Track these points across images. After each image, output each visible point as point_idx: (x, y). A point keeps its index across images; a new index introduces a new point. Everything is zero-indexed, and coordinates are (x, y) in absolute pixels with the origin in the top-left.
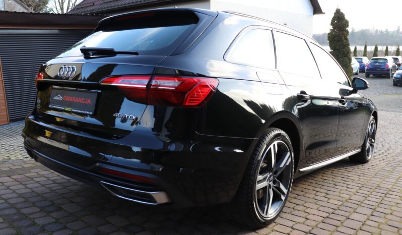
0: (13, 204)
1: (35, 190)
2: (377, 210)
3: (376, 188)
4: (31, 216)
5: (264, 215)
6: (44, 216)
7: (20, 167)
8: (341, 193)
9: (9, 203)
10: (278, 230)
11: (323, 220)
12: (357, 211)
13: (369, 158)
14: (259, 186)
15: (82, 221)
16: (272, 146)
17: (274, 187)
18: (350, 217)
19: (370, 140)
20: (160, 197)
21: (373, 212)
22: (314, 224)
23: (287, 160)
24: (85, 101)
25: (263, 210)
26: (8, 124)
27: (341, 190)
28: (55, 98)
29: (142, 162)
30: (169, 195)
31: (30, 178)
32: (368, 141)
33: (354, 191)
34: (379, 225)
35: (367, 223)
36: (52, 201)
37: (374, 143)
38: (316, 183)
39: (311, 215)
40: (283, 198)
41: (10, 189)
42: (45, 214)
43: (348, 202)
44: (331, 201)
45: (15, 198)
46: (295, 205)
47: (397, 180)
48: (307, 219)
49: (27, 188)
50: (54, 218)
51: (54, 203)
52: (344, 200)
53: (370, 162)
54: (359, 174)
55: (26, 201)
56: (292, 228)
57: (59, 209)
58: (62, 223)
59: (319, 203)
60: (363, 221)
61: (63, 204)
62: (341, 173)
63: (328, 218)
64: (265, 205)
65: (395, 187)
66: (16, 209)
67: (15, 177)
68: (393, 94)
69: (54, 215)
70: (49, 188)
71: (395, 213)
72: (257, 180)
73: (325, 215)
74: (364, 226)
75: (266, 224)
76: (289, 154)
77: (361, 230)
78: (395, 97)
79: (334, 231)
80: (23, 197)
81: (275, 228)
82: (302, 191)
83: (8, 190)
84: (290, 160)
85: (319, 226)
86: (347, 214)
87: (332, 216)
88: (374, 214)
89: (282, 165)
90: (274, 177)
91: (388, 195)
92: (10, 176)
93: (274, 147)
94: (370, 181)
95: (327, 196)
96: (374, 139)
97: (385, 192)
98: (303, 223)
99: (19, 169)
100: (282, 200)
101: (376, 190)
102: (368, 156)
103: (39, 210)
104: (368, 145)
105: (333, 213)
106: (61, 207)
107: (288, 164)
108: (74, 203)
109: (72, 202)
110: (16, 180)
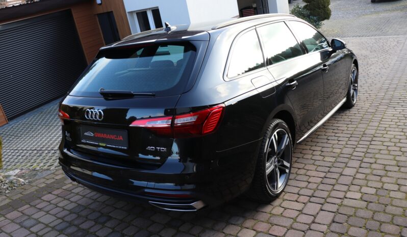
0: (71, 221)
1: (79, 202)
2: (364, 161)
3: (362, 137)
4: (91, 230)
5: (276, 191)
6: (101, 229)
7: (53, 180)
8: (333, 148)
9: (67, 222)
10: (288, 199)
11: (322, 181)
12: (348, 165)
13: (355, 102)
14: (268, 171)
15: (133, 225)
16: (273, 137)
17: (280, 165)
18: (343, 174)
19: (353, 86)
20: (198, 205)
21: (361, 163)
22: (315, 186)
23: (286, 140)
24: (117, 137)
25: (273, 187)
26: (7, 123)
27: (333, 144)
28: (86, 134)
29: (176, 185)
30: (204, 201)
31: (69, 191)
32: (352, 87)
33: (344, 143)
34: (366, 177)
35: (357, 176)
36: (99, 212)
37: (357, 87)
38: (311, 141)
39: (312, 178)
40: (287, 171)
41: (59, 207)
42: (101, 226)
43: (341, 157)
44: (326, 159)
45: (68, 215)
46: (297, 169)
47: (380, 124)
48: (309, 182)
49: (72, 202)
50: (110, 228)
51: (102, 214)
52: (337, 155)
53: (355, 106)
54: (348, 123)
55: (79, 216)
56: (298, 194)
57: (110, 218)
58: (118, 232)
59: (317, 163)
60: (353, 175)
61: (110, 213)
62: (332, 124)
63: (325, 178)
64: (275, 182)
65: (378, 132)
66: (75, 226)
67: (56, 192)
68: (372, 13)
69: (108, 224)
70: (90, 198)
71: (379, 161)
72: (266, 168)
73: (323, 175)
74: (356, 180)
75: (278, 196)
76: (287, 136)
77: (352, 184)
78: (374, 16)
79: (331, 191)
80: (74, 213)
81: (285, 197)
82: (301, 153)
83: (58, 208)
84: (288, 139)
85: (319, 188)
86: (339, 170)
87: (329, 175)
88: (362, 166)
89: (283, 147)
90: (278, 158)
91: (373, 143)
92: (50, 193)
93: (274, 136)
94: (357, 129)
95: (323, 154)
96: (357, 83)
97: (370, 139)
98: (306, 188)
99: (54, 182)
100: (287, 173)
101: (363, 139)
102: (353, 100)
103: (93, 223)
104: (352, 91)
105: (329, 172)
106: (110, 216)
107: (287, 144)
108: (118, 209)
109: (116, 208)
110: (58, 196)
